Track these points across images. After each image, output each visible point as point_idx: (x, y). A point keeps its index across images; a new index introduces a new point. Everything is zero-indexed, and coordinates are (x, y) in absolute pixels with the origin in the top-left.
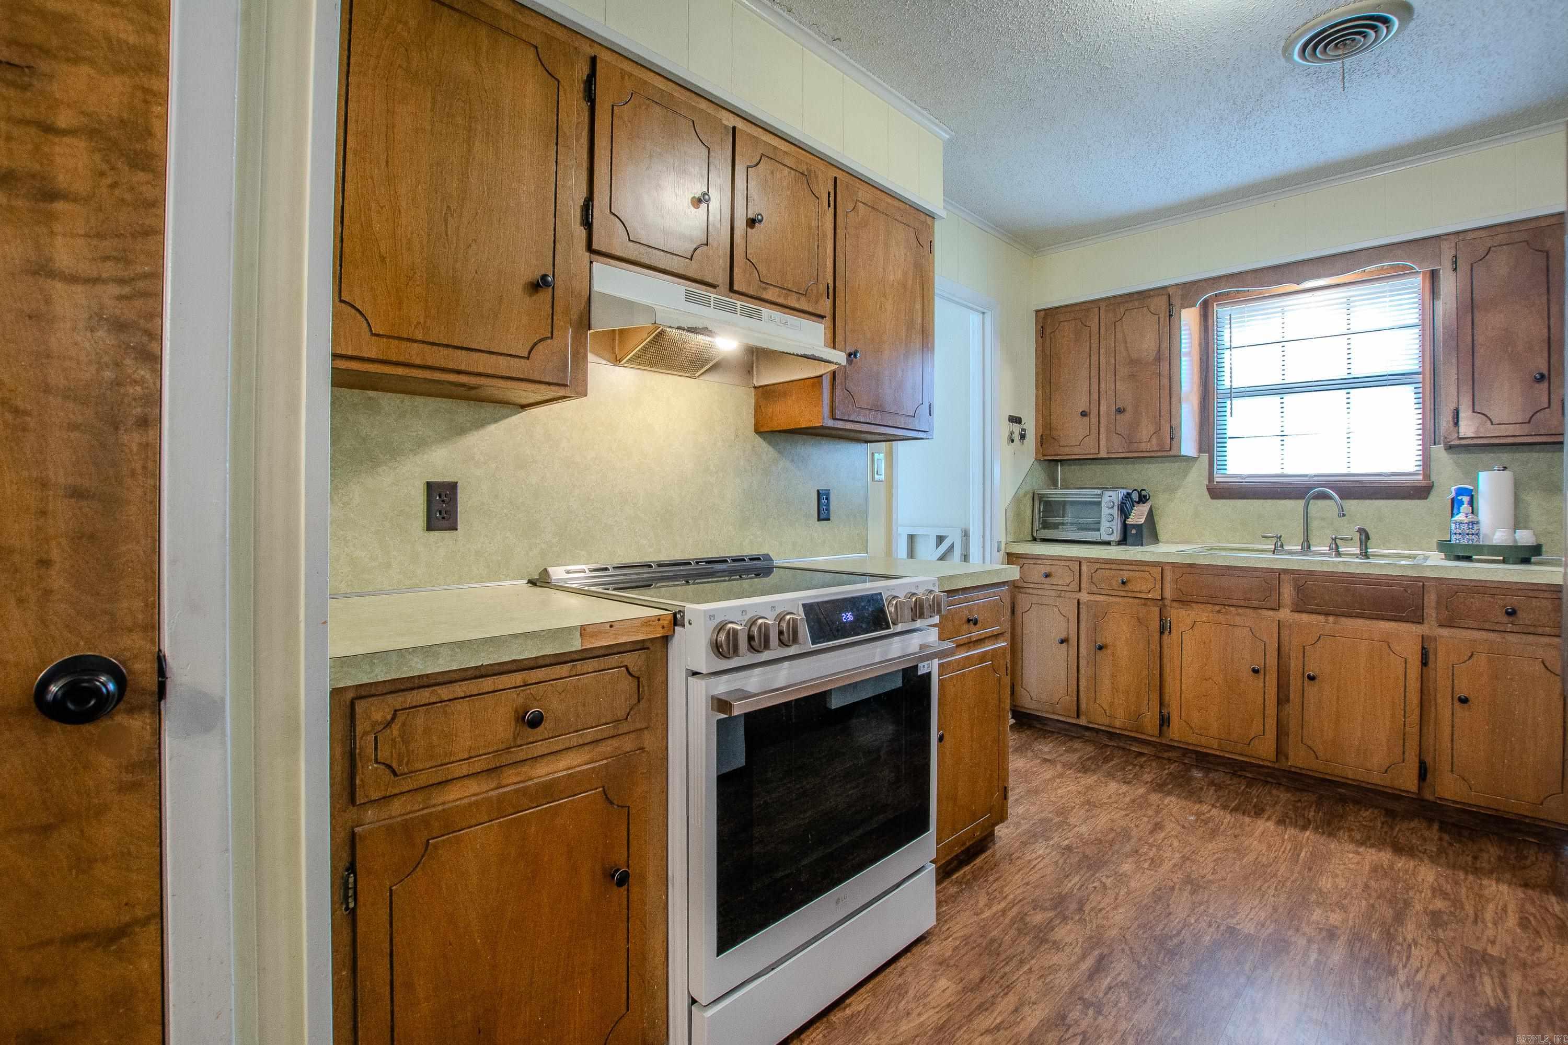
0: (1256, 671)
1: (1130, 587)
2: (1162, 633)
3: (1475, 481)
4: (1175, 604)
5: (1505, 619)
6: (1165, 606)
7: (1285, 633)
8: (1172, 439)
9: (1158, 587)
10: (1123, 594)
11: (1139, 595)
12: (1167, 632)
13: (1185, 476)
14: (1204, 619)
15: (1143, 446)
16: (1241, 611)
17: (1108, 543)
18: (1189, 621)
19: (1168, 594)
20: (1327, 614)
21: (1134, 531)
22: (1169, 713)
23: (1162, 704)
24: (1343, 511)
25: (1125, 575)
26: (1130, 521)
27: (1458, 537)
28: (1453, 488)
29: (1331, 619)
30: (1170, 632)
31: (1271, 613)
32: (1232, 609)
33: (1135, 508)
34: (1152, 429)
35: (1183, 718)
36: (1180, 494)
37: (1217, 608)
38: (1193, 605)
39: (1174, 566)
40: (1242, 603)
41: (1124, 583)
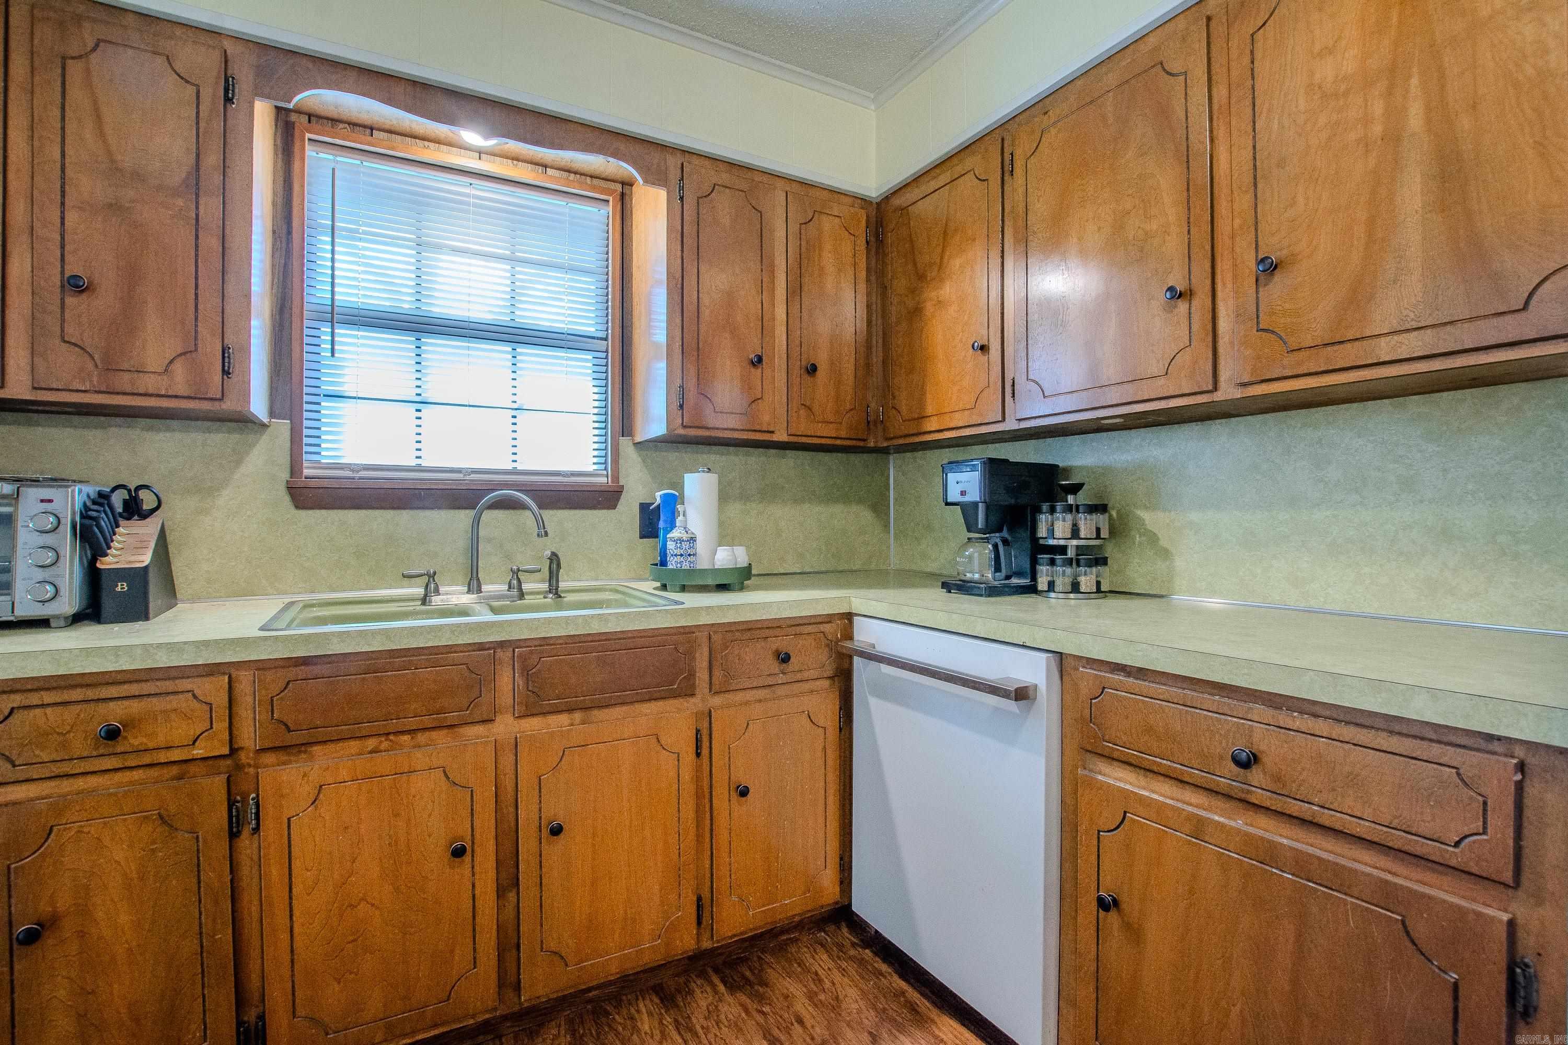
0: (459, 853)
1: (134, 740)
2: (233, 835)
3: (679, 486)
4: (270, 758)
5: (775, 667)
6: (239, 767)
7: (507, 761)
8: (226, 372)
9: (221, 726)
10: (108, 763)
11: (162, 757)
12: (246, 832)
13: (239, 463)
14: (344, 774)
15: (149, 383)
16: (421, 738)
17: (42, 623)
18: (306, 790)
19: (248, 737)
20: (570, 710)
21: (122, 587)
22: (261, 1017)
23: (241, 1002)
24: (544, 528)
25: (115, 713)
26: (107, 563)
27: (679, 559)
28: (658, 494)
29: (578, 716)
30: (257, 829)
31: (480, 729)
32: (406, 738)
33: (121, 530)
34: (173, 346)
35: (301, 1011)
36: (225, 498)
37: (371, 743)
38: (315, 748)
39: (261, 666)
40: (427, 721)
41: (112, 734)
